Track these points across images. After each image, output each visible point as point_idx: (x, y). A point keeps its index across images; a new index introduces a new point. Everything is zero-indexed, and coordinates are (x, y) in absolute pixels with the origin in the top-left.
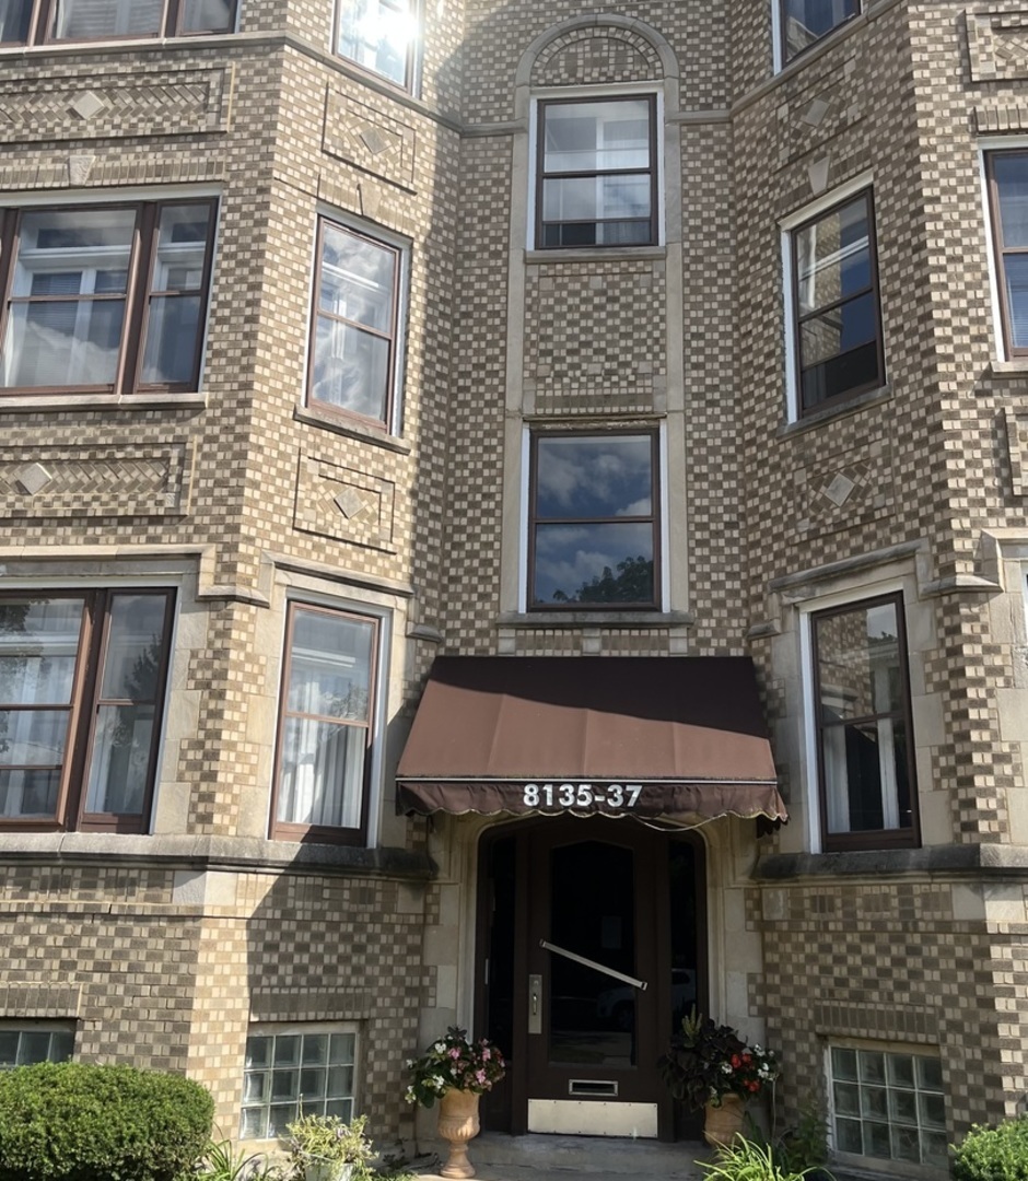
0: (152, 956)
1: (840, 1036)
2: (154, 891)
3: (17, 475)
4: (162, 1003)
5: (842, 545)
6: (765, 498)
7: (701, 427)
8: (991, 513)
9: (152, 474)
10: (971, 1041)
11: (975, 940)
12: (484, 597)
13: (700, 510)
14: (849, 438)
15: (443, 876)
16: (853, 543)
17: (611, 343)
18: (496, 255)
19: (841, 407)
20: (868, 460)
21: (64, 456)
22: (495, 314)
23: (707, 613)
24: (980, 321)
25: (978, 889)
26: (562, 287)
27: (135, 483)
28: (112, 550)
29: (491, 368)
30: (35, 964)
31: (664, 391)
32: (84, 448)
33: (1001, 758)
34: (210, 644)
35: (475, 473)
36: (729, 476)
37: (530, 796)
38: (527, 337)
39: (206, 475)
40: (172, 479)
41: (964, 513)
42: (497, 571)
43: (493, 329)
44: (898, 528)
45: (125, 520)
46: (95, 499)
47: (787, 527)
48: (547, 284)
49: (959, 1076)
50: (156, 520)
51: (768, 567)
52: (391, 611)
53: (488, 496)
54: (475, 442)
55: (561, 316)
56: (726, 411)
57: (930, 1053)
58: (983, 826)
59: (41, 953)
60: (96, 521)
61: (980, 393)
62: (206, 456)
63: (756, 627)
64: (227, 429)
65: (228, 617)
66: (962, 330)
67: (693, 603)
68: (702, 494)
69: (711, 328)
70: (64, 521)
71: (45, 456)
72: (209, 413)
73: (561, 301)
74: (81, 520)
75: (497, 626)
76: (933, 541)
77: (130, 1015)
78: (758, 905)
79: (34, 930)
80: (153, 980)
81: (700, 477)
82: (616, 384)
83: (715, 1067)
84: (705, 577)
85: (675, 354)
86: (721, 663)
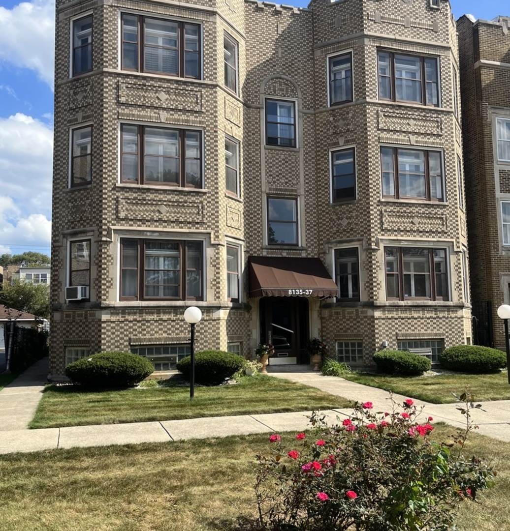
0: (209, 329)
1: (339, 340)
2: (208, 314)
3: (157, 208)
4: (213, 339)
5: (345, 235)
6: (324, 220)
7: (308, 200)
8: (379, 233)
9: (195, 211)
10: (370, 338)
11: (372, 319)
12: (258, 241)
13: (308, 221)
14: (347, 210)
15: (253, 309)
16: (348, 235)
17: (287, 174)
18: (257, 145)
19: (346, 202)
20: (352, 216)
21: (170, 204)
22: (257, 163)
23: (309, 247)
24: (378, 188)
25: (373, 310)
26: (274, 157)
27: (190, 213)
28: (187, 230)
29: (257, 178)
30: (182, 331)
31: (300, 189)
32: (176, 202)
33: (378, 284)
34: (215, 256)
35: (255, 207)
36: (314, 213)
37: (290, 292)
38: (266, 170)
39: (209, 212)
40: (200, 212)
41: (374, 232)
42: (261, 234)
43: (257, 167)
44: (359, 233)
45: (189, 223)
46: (181, 216)
47: (330, 228)
48: (270, 155)
49: (367, 345)
50: (197, 223)
51: (325, 237)
52: (241, 245)
53: (258, 214)
54: (255, 199)
55: (274, 165)
56: (314, 196)
57: (360, 341)
58: (374, 298)
59: (183, 329)
60: (181, 222)
61: (378, 205)
62: (208, 207)
63: (321, 251)
64: (213, 200)
65: (218, 249)
66: (375, 190)
67: (307, 244)
68: (308, 217)
69: (310, 173)
70: (173, 222)
71: (165, 203)
72: (208, 195)
73: (274, 161)
74: (178, 222)
75: (262, 248)
76: (367, 238)
77: (206, 341)
78: (321, 314)
79: (180, 324)
80: (210, 334)
81: (308, 213)
82: (288, 186)
84: (309, 238)
85: (302, 179)
86: (313, 259)
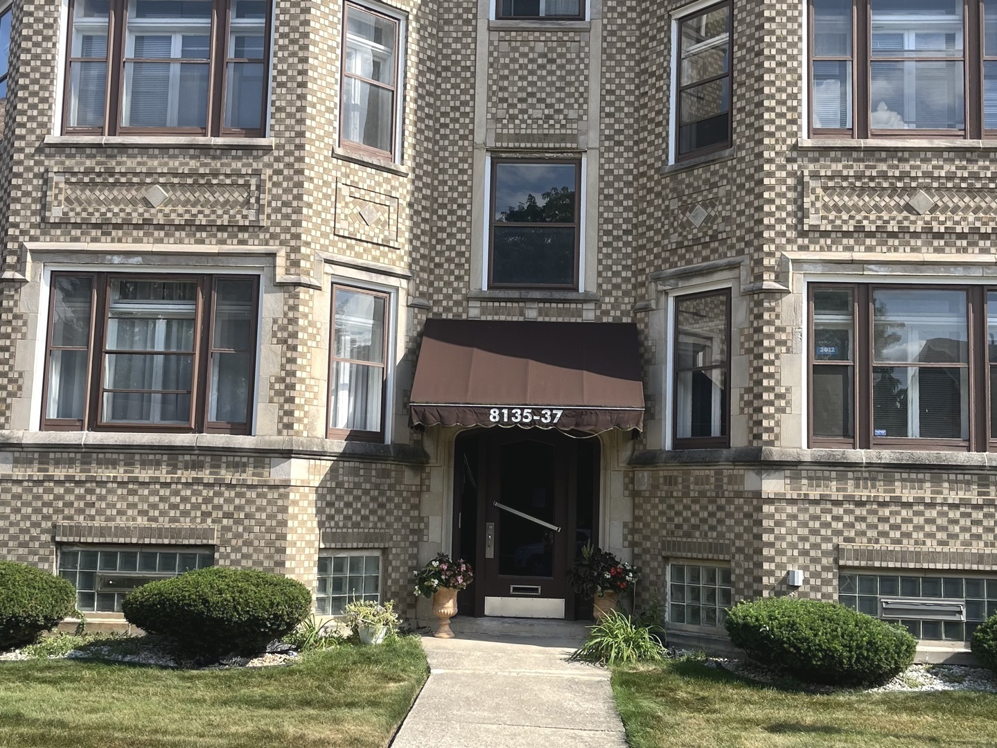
0: (259, 509)
1: (676, 558)
2: (259, 470)
3: (143, 193)
4: (267, 536)
5: (697, 254)
6: (650, 216)
7: (610, 161)
8: (789, 241)
9: (239, 196)
10: (748, 558)
11: (755, 502)
12: (459, 278)
13: (607, 221)
14: (706, 181)
15: (432, 461)
16: (704, 253)
17: (550, 95)
18: (467, 22)
19: (703, 159)
20: (716, 198)
21: (176, 180)
22: (467, 68)
23: (608, 293)
24: (793, 109)
25: (759, 473)
26: (515, 49)
27: (227, 201)
28: (214, 249)
29: (464, 110)
30: (185, 514)
31: (586, 133)
32: (189, 175)
33: (779, 396)
34: (285, 314)
35: (452, 189)
36: (627, 197)
37: (494, 416)
38: (490, 87)
39: (276, 198)
40: (253, 200)
41: (772, 241)
42: (468, 260)
43: (465, 80)
44: (732, 247)
45: (222, 228)
46: (200, 212)
47: (663, 238)
48: (504, 47)
49: (740, 577)
50: (243, 229)
51: (650, 264)
52: (397, 289)
53: (461, 206)
54: (453, 166)
55: (514, 72)
56: (628, 149)
57: (725, 566)
58: (765, 437)
59: (188, 506)
60: (201, 228)
61: (789, 160)
62: (276, 185)
63: (640, 304)
64: (289, 166)
65: (296, 296)
66: (782, 115)
67: (600, 286)
68: (609, 209)
69: (621, 86)
70: (179, 227)
71: (162, 180)
72: (276, 153)
73: (514, 60)
74: (190, 227)
75: (468, 299)
76: (752, 258)
77: (248, 543)
78: (632, 481)
79: (183, 493)
80: (261, 523)
81: (608, 197)
82: (552, 126)
83: (601, 575)
84: (609, 268)
85: (594, 105)
86: (617, 327)
